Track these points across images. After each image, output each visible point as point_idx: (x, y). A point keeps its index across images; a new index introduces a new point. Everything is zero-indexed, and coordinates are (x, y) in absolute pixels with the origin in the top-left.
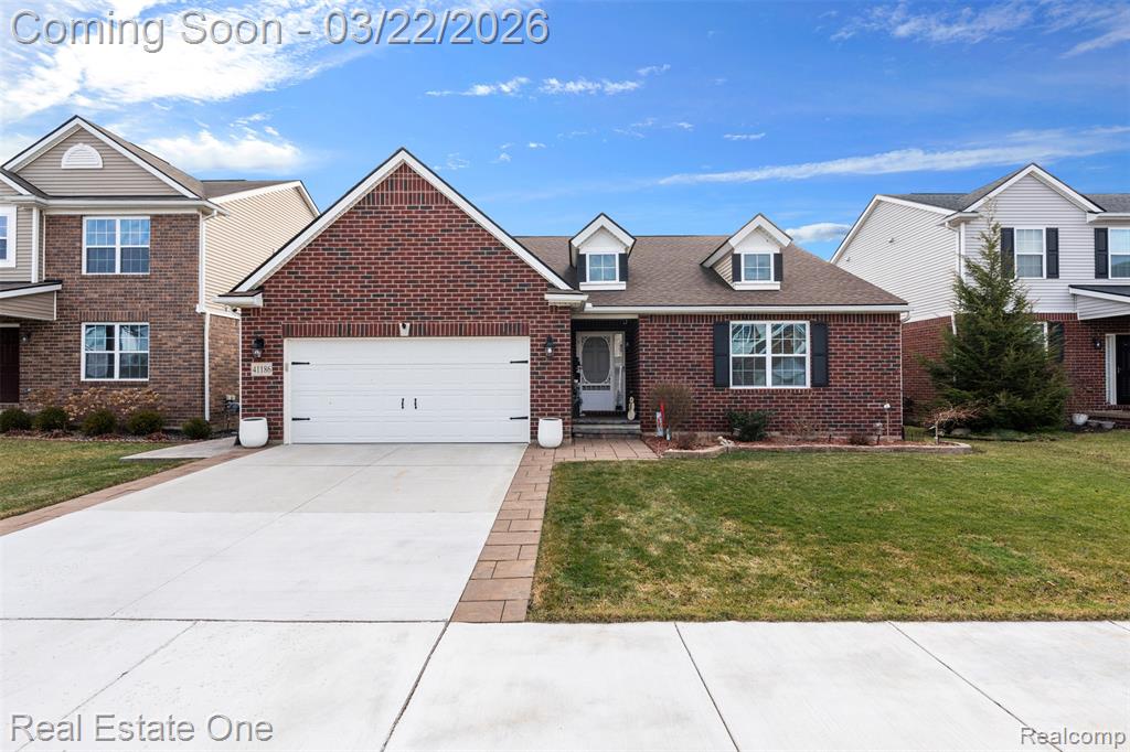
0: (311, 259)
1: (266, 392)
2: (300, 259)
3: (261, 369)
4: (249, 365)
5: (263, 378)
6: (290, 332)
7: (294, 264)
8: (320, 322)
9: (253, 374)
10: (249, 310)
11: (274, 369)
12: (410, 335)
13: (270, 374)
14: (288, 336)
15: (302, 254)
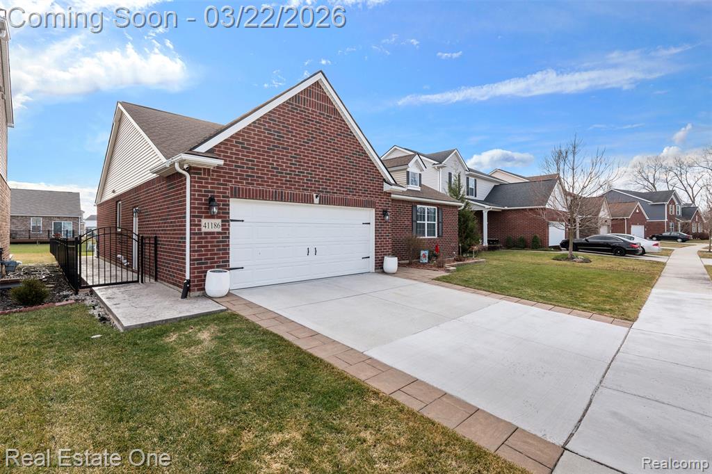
0: (255, 134)
1: (215, 246)
2: (246, 133)
3: (210, 225)
4: (200, 221)
5: (213, 233)
6: (237, 194)
7: (241, 135)
8: (261, 188)
9: (204, 230)
10: (200, 169)
11: (223, 225)
12: (320, 204)
13: (219, 230)
14: (235, 197)
15: (248, 129)
